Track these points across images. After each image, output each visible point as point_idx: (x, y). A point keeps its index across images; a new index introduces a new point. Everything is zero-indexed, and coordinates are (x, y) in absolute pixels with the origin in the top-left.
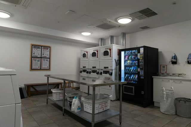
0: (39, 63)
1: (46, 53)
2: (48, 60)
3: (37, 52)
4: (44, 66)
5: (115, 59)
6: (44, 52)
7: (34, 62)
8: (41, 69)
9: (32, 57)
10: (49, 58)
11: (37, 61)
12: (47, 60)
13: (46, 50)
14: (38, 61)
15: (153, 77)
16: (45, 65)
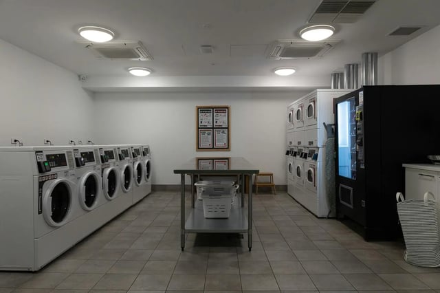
0: (211, 137)
1: (221, 119)
2: (226, 131)
3: (207, 119)
4: (218, 144)
5: (324, 124)
6: (218, 118)
7: (201, 136)
8: (213, 148)
9: (198, 128)
10: (228, 128)
11: (206, 135)
12: (223, 132)
13: (222, 114)
14: (209, 134)
15: (404, 165)
16: (221, 140)
